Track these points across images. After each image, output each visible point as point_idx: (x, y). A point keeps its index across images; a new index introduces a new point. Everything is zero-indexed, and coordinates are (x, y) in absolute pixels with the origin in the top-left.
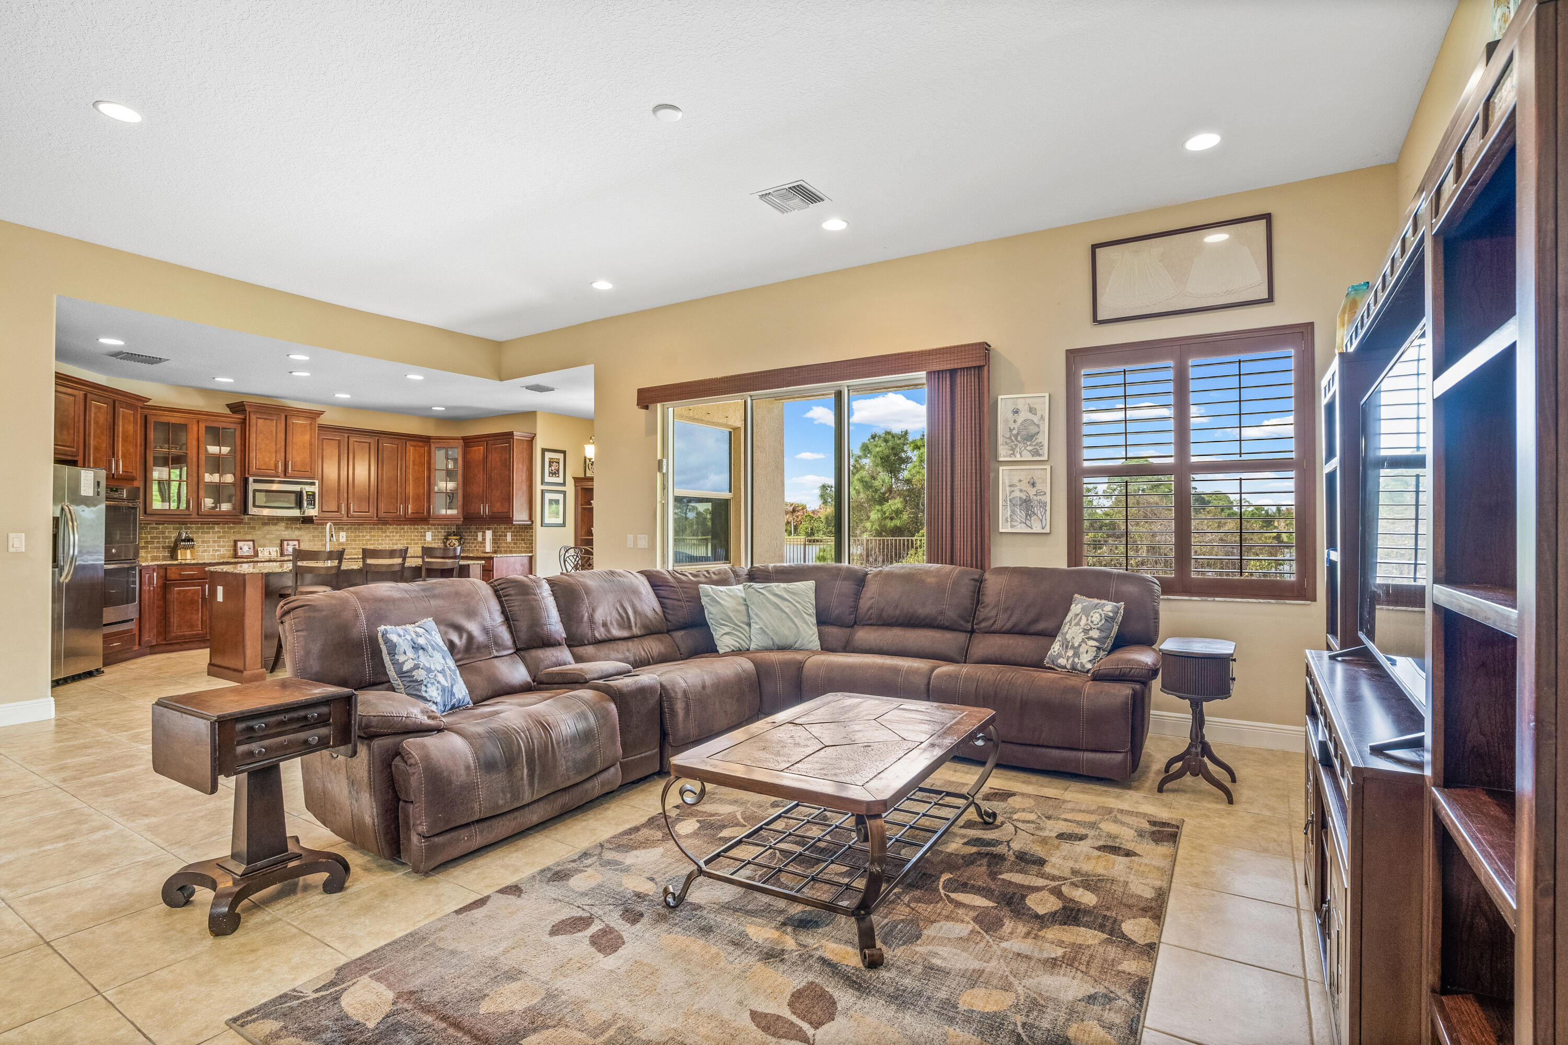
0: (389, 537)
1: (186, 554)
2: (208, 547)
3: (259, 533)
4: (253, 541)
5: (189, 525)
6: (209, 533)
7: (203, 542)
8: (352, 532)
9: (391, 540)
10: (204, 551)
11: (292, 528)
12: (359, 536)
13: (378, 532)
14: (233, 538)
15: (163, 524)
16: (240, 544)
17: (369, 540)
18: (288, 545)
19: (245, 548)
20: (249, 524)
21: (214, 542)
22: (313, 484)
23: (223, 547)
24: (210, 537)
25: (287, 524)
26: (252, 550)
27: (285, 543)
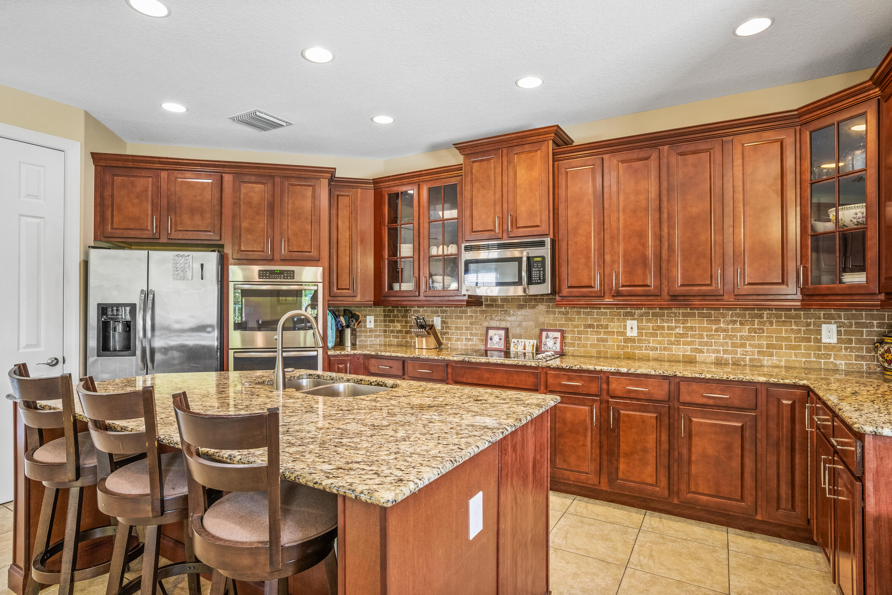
0: (725, 330)
1: (422, 342)
2: (461, 334)
3: (512, 318)
4: (507, 330)
5: (444, 308)
6: (461, 318)
7: (456, 328)
8: (649, 321)
9: (731, 337)
10: (457, 340)
11: (554, 313)
12: (663, 328)
13: (701, 322)
14: (486, 324)
15: (423, 307)
16: (491, 333)
17: (682, 335)
18: (547, 337)
19: (496, 339)
20: (502, 306)
21: (467, 328)
22: (542, 244)
23: (476, 335)
24: (463, 322)
25: (549, 306)
26: (503, 341)
27: (544, 334)
